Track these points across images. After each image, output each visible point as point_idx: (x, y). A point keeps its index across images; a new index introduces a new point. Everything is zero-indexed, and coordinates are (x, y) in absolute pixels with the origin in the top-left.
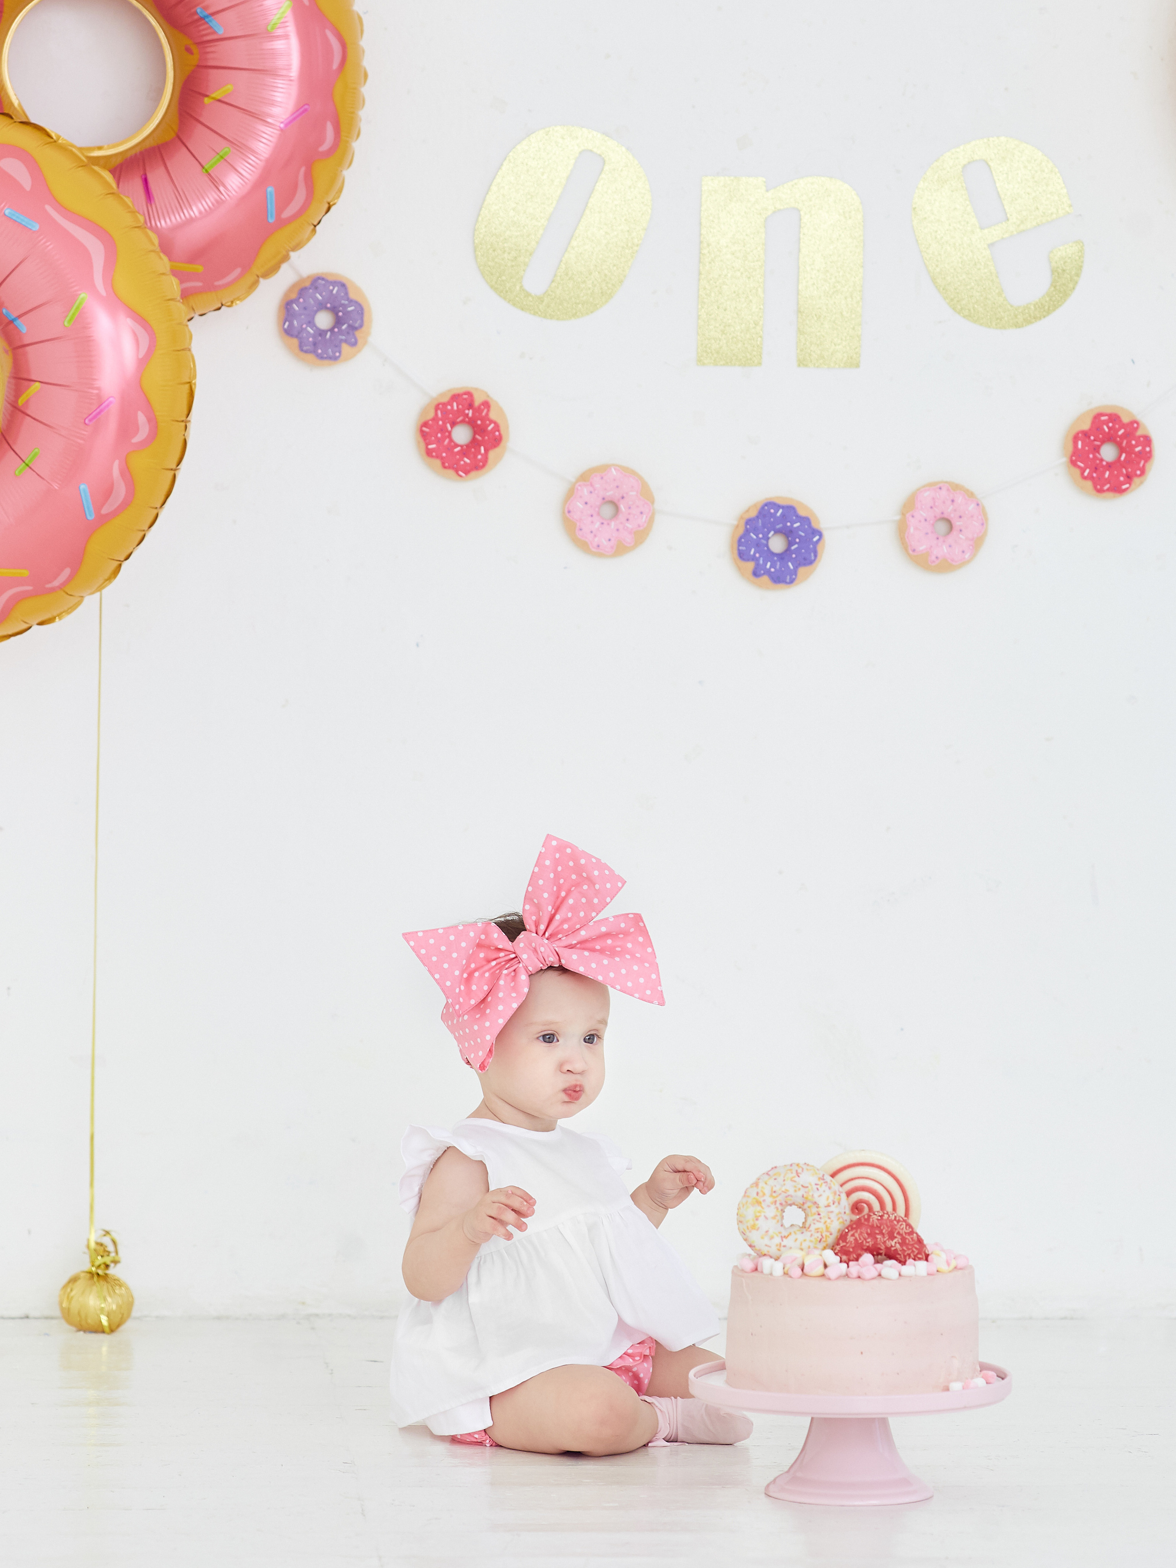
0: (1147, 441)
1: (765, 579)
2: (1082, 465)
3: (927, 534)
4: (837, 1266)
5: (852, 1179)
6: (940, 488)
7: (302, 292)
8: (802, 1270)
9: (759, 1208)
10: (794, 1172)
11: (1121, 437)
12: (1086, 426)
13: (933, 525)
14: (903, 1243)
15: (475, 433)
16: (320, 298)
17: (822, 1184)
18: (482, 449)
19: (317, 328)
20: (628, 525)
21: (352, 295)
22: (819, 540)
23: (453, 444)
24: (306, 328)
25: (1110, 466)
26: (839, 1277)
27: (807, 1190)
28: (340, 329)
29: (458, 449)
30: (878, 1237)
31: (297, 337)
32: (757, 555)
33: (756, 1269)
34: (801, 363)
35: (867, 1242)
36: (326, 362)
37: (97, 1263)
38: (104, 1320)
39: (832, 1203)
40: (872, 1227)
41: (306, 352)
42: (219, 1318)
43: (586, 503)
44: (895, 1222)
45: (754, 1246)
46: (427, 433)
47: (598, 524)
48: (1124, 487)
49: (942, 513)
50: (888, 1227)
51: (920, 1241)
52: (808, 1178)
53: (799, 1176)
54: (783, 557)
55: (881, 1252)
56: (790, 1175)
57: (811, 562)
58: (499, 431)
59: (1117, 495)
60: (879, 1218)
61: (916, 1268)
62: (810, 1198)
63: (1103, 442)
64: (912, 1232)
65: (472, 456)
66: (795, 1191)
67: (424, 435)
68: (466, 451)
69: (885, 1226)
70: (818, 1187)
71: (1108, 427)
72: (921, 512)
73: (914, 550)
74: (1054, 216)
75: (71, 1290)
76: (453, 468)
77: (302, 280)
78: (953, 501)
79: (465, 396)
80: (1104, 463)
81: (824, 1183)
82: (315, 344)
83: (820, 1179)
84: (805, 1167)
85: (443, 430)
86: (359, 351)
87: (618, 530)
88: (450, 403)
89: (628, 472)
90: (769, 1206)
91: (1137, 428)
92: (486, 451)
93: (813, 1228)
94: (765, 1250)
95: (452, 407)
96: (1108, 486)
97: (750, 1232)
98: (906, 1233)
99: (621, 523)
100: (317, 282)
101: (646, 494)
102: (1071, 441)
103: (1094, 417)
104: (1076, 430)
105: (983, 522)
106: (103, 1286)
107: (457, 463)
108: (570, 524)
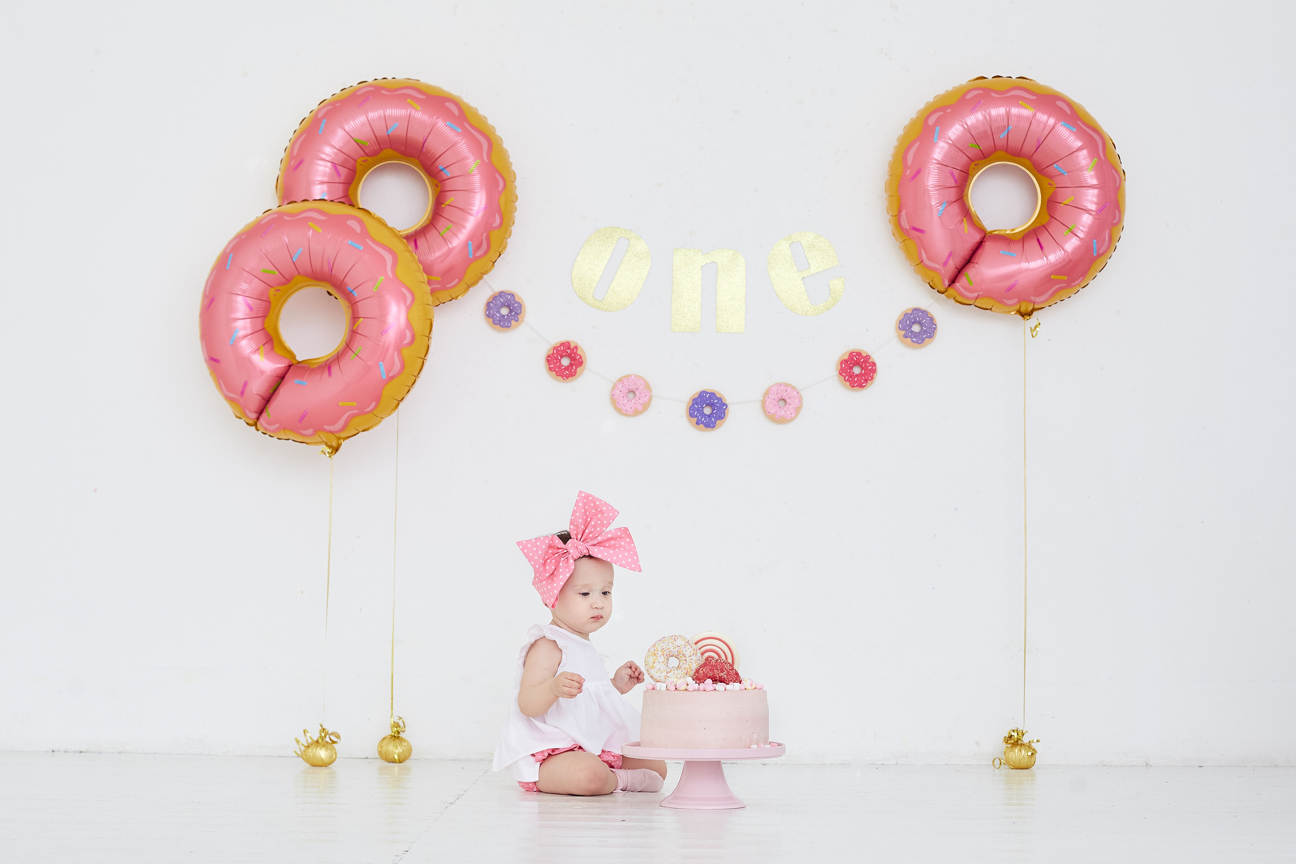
0: (874, 364)
1: (702, 425)
2: (844, 374)
3: (774, 406)
4: (693, 685)
5: (705, 646)
6: (780, 386)
7: (494, 298)
8: (676, 687)
9: (655, 657)
10: (673, 639)
11: (862, 362)
12: (846, 357)
13: (778, 402)
14: (728, 674)
15: (571, 360)
16: (502, 301)
18: (574, 367)
19: (501, 314)
20: (640, 402)
21: (516, 300)
22: (726, 409)
23: (561, 365)
24: (496, 314)
25: (857, 375)
26: (694, 690)
27: (679, 648)
28: (511, 314)
29: (563, 368)
30: (715, 671)
31: (492, 318)
32: (698, 415)
36: (505, 329)
37: (394, 731)
38: (396, 757)
39: (692, 656)
40: (713, 666)
41: (496, 324)
42: (453, 760)
43: (621, 392)
44: (725, 666)
45: (653, 677)
46: (550, 361)
47: (626, 401)
48: (864, 385)
49: (782, 397)
50: (722, 667)
51: (737, 674)
52: (680, 642)
53: (675, 641)
54: (709, 416)
55: (717, 678)
56: (671, 641)
57: (722, 418)
58: (581, 359)
59: (861, 388)
60: (716, 662)
61: (734, 686)
62: (681, 652)
63: (854, 365)
64: (733, 669)
65: (570, 371)
66: (674, 649)
67: (548, 361)
68: (567, 368)
69: (719, 666)
70: (686, 648)
71: (856, 358)
72: (772, 396)
73: (769, 414)
74: (831, 266)
75: (382, 744)
76: (561, 376)
77: (495, 294)
78: (786, 391)
79: (567, 344)
81: (689, 645)
82: (500, 321)
83: (687, 644)
84: (681, 638)
85: (557, 359)
86: (519, 324)
87: (635, 404)
88: (560, 346)
89: (639, 378)
90: (660, 656)
91: (869, 358)
92: (577, 368)
93: (683, 667)
94: (658, 679)
95: (561, 348)
96: (855, 385)
97: (650, 669)
98: (730, 669)
99: (637, 401)
100: (501, 294)
101: (648, 388)
102: (840, 365)
103: (850, 354)
104: (842, 359)
105: (801, 401)
106: (397, 741)
107: (563, 373)
108: (614, 401)
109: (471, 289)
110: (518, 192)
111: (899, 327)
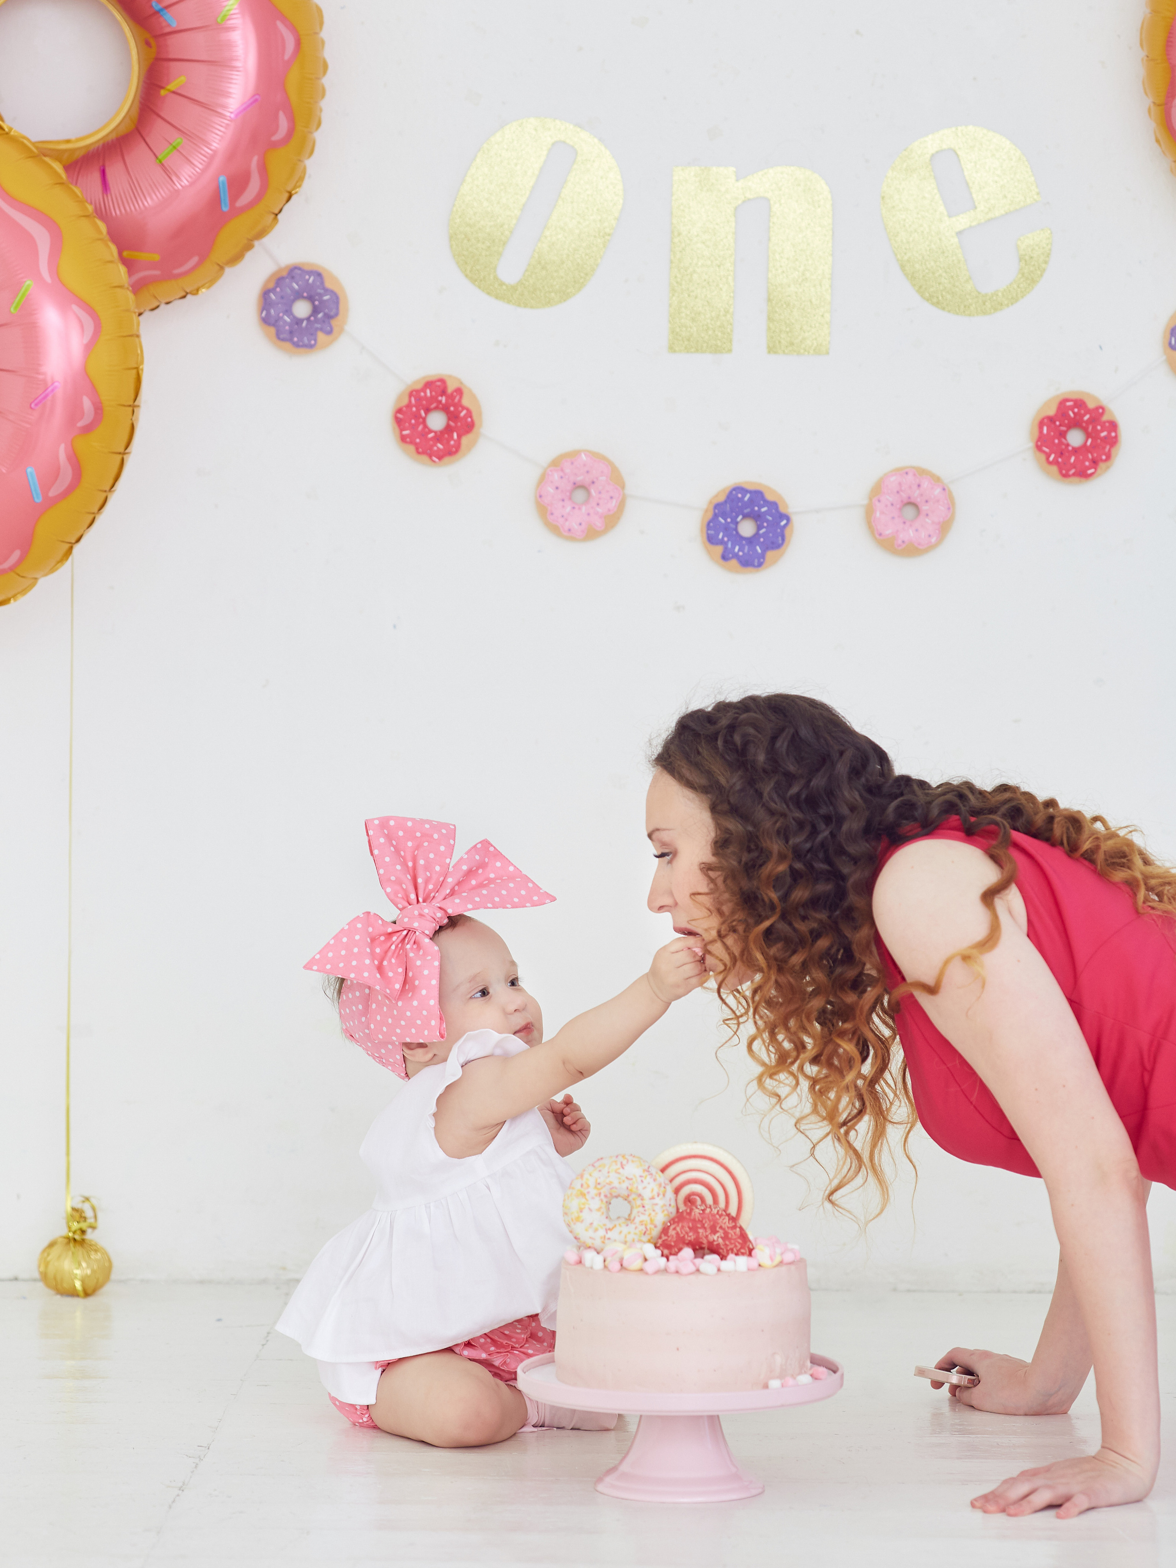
0: (1113, 426)
1: (734, 562)
2: (1047, 450)
3: (893, 518)
4: (656, 1259)
5: (685, 1172)
6: (907, 473)
7: (280, 281)
8: (622, 1265)
9: (583, 1200)
10: (620, 1165)
11: (1086, 421)
12: (1052, 412)
13: (900, 509)
14: (726, 1237)
15: (449, 419)
16: (295, 286)
17: (646, 1176)
18: (455, 436)
19: (294, 317)
20: (599, 510)
21: (328, 285)
22: (786, 525)
23: (427, 430)
24: (282, 317)
25: (1076, 451)
26: (657, 1272)
27: (631, 1182)
28: (316, 318)
29: (431, 435)
30: (701, 1231)
31: (273, 324)
32: (726, 539)
33: (580, 1262)
34: (772, 350)
35: (688, 1236)
36: (302, 350)
37: (74, 1228)
38: (78, 1285)
39: (656, 1195)
40: (694, 1221)
41: (283, 340)
43: (557, 488)
44: (718, 1217)
45: (579, 1239)
46: (401, 419)
47: (568, 509)
48: (1090, 472)
49: (909, 498)
50: (710, 1221)
51: (744, 1235)
52: (633, 1172)
53: (623, 1168)
54: (751, 541)
55: (703, 1246)
56: (615, 1169)
57: (779, 545)
58: (471, 417)
59: (1083, 480)
60: (701, 1212)
61: (737, 1262)
62: (634, 1190)
63: (1069, 427)
64: (736, 1226)
65: (445, 441)
66: (620, 1183)
67: (399, 421)
68: (440, 436)
69: (707, 1220)
70: (643, 1179)
71: (1074, 413)
72: (888, 497)
73: (880, 535)
74: (1022, 204)
75: (48, 1255)
76: (427, 453)
77: (280, 270)
78: (919, 486)
79: (439, 383)
80: (1070, 448)
81: (649, 1175)
82: (291, 332)
83: (645, 1170)
84: (630, 1158)
85: (417, 416)
86: (335, 339)
87: (589, 514)
88: (423, 389)
89: (598, 456)
90: (593, 1198)
91: (1103, 413)
92: (459, 437)
93: (637, 1220)
94: (589, 1242)
95: (425, 393)
96: (1073, 471)
97: (575, 1224)
98: (728, 1228)
99: (592, 508)
100: (294, 272)
101: (617, 480)
102: (1038, 426)
103: (1061, 403)
104: (1042, 416)
105: (951, 506)
106: (80, 1251)
107: (431, 448)
108: (544, 510)
109: (228, 270)
110: (328, 54)
111: (1170, 344)
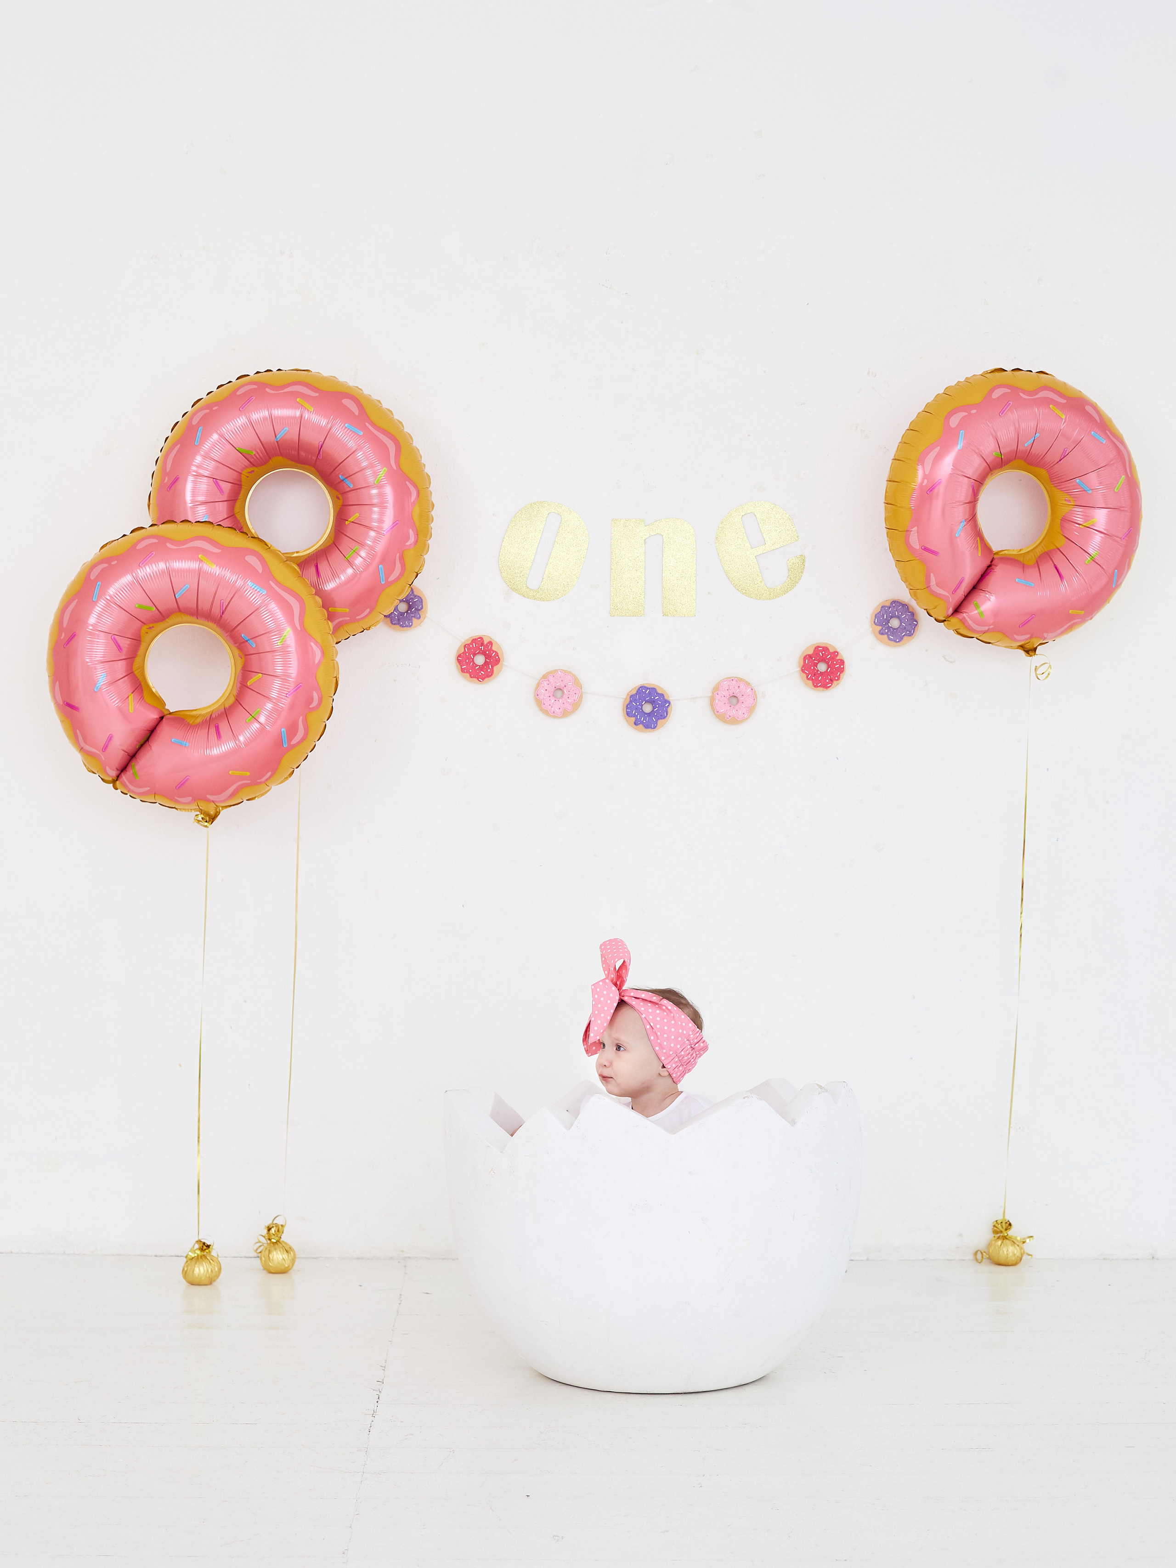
0: (842, 661)
1: (640, 726)
2: (807, 673)
3: (724, 705)
6: (731, 680)
11: (828, 659)
12: (811, 652)
13: (728, 699)
15: (486, 658)
18: (490, 665)
19: (399, 611)
20: (569, 702)
21: (416, 593)
22: (669, 705)
23: (475, 665)
25: (821, 674)
28: (411, 611)
29: (477, 668)
32: (636, 714)
34: (665, 614)
36: (405, 628)
41: (393, 624)
43: (546, 690)
47: (553, 701)
48: (828, 684)
49: (734, 693)
54: (650, 715)
57: (665, 718)
58: (498, 656)
59: (825, 688)
63: (819, 661)
65: (484, 670)
67: (460, 661)
68: (482, 668)
71: (822, 653)
72: (722, 693)
73: (718, 714)
74: (790, 542)
76: (475, 677)
78: (739, 687)
79: (480, 640)
80: (819, 672)
82: (398, 619)
85: (469, 657)
86: (421, 622)
87: (563, 704)
89: (568, 673)
91: (837, 653)
92: (492, 667)
95: (473, 645)
96: (821, 684)
99: (565, 700)
101: (578, 685)
102: (803, 660)
103: (815, 648)
104: (805, 654)
105: (755, 698)
107: (477, 674)
108: (538, 702)
111: (874, 622)
